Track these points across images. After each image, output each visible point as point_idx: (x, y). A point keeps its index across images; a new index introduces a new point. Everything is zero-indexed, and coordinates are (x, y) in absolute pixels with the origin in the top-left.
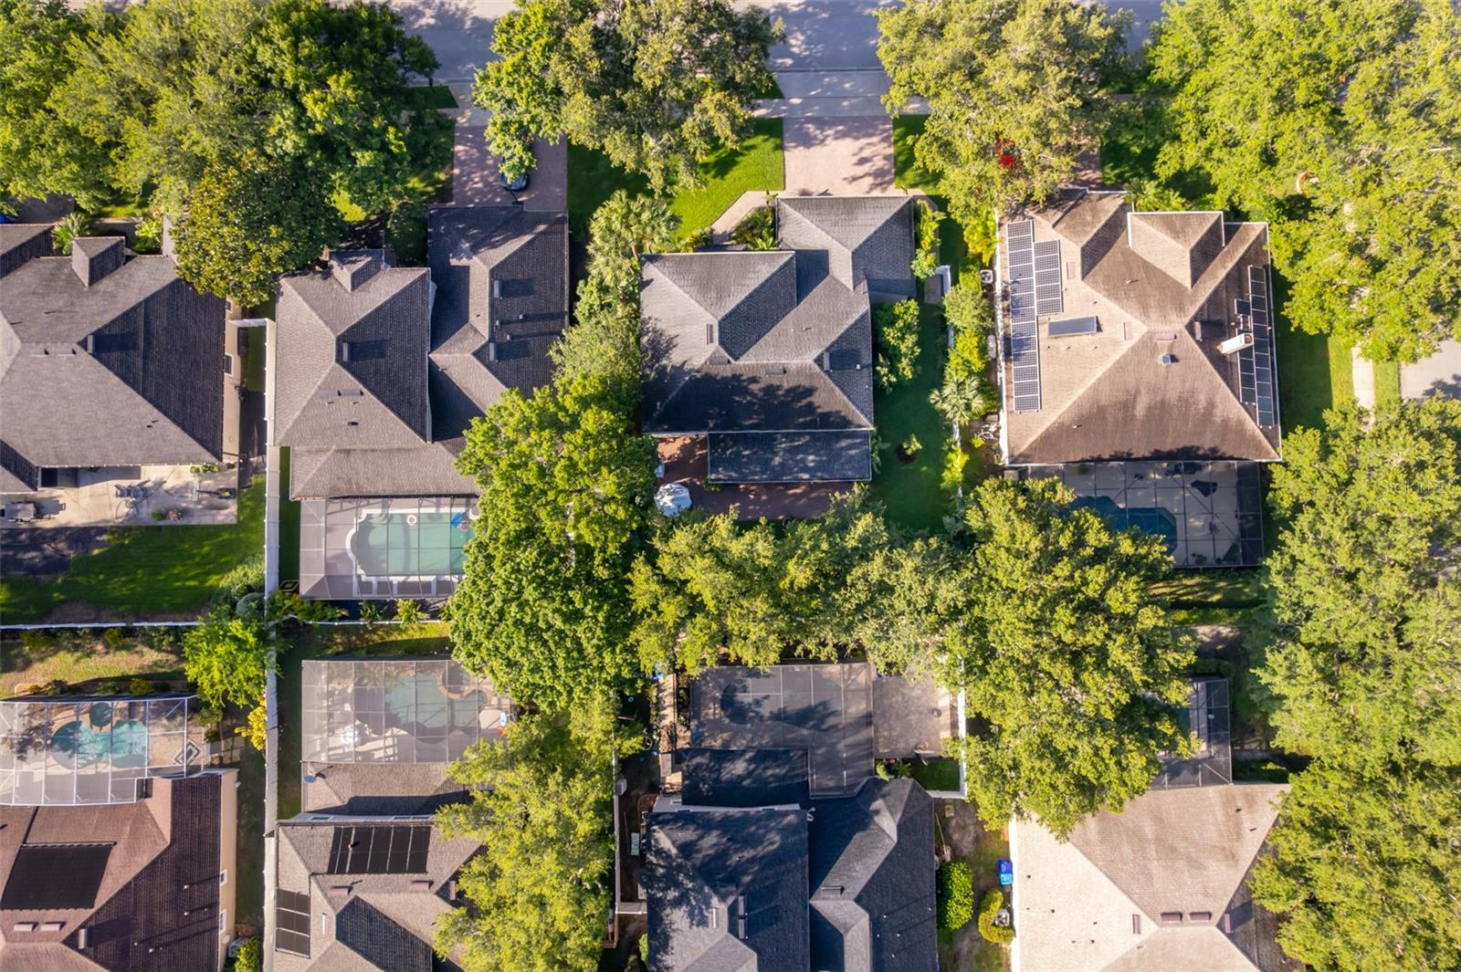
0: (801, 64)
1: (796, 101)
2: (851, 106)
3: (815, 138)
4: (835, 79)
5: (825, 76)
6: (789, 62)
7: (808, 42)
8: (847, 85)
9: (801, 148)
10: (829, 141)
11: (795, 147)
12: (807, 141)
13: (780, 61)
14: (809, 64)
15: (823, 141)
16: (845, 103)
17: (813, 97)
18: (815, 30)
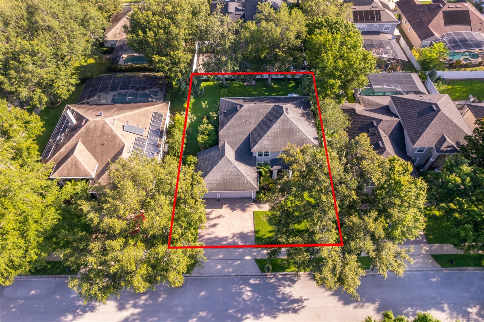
0: (245, 279)
1: (248, 258)
2: (218, 255)
3: (238, 238)
4: (226, 270)
5: (232, 272)
6: (252, 281)
7: (240, 294)
8: (219, 267)
9: (245, 232)
10: (231, 236)
11: (248, 233)
12: (242, 236)
13: (257, 282)
14: (240, 280)
15: (234, 236)
16: (221, 256)
17: (239, 260)
18: (237, 301)
